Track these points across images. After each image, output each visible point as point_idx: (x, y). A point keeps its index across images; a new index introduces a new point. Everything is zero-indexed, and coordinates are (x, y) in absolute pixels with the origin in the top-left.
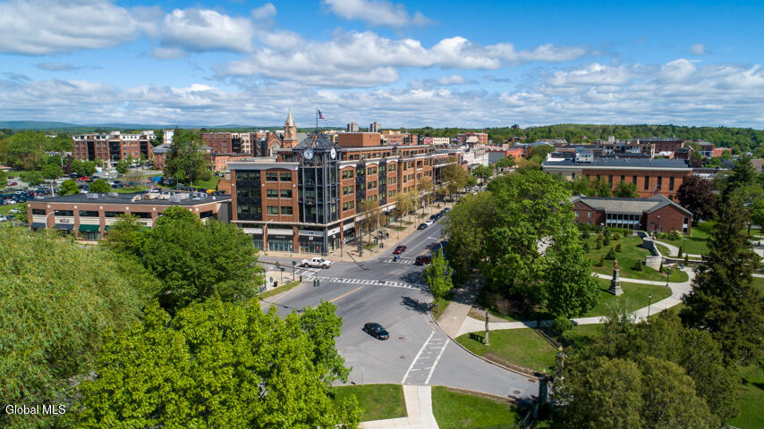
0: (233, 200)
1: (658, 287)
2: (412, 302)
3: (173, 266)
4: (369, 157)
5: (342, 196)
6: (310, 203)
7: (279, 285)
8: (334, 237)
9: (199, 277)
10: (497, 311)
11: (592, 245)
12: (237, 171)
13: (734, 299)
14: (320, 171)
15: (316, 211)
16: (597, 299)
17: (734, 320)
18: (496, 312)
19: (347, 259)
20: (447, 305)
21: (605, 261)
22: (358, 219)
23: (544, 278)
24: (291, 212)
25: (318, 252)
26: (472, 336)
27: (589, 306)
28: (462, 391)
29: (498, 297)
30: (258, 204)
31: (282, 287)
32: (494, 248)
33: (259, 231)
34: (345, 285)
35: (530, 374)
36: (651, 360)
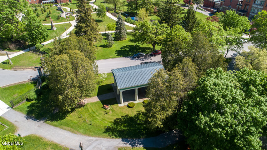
1: (67, 23)
10: (10, 50)
11: (40, 13)
16: (48, 34)
17: (90, 29)
21: (47, 18)
23: (25, 31)
27: (46, 37)
28: (9, 85)
29: (9, 43)
35: (34, 68)
36: (70, 51)
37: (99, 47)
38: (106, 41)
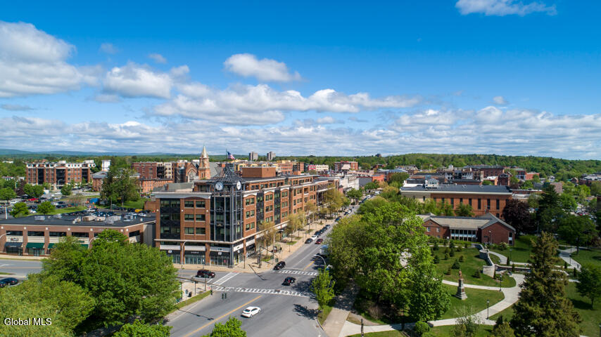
0: (157, 221)
1: (493, 291)
2: (302, 308)
3: (107, 286)
4: (267, 187)
5: (246, 219)
6: (220, 225)
7: (193, 295)
8: (239, 252)
9: (127, 295)
11: (441, 256)
12: (161, 199)
13: (552, 310)
14: (228, 199)
15: (224, 231)
16: (448, 306)
17: (554, 326)
18: (369, 316)
19: (249, 270)
20: (329, 311)
21: (452, 270)
22: (258, 237)
23: (407, 288)
24: (204, 233)
25: (225, 264)
27: (442, 312)
29: (370, 303)
30: (178, 225)
31: (196, 297)
32: (366, 262)
33: (177, 248)
34: (248, 294)
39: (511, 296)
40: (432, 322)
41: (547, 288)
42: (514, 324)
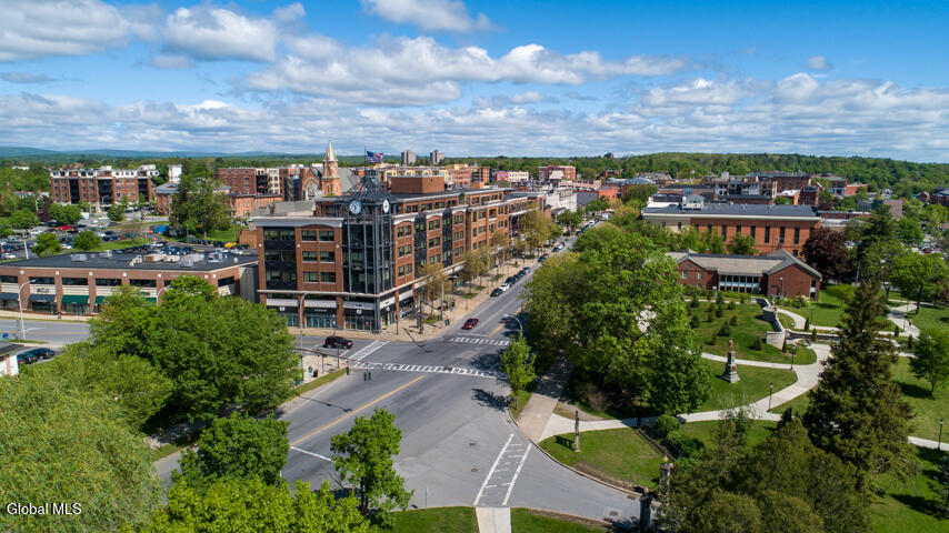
0: (260, 262)
1: (781, 370)
2: (486, 395)
3: (187, 362)
4: (430, 208)
5: (398, 258)
6: (358, 268)
7: (320, 375)
8: (388, 309)
9: (220, 374)
10: (589, 406)
11: (702, 317)
12: (265, 228)
13: (868, 400)
14: (370, 228)
15: (364, 278)
16: (709, 392)
17: (869, 423)
18: (587, 407)
19: (404, 337)
20: (528, 399)
21: (718, 338)
22: (417, 286)
23: (647, 364)
24: (333, 280)
25: (367, 328)
26: (560, 440)
28: (548, 514)
29: (590, 387)
30: (292, 269)
31: (324, 378)
32: (587, 326)
33: (293, 303)
34: (402, 373)
35: (630, 489)
36: (773, 493)
37: (894, 500)
38: (931, 487)
39: (808, 378)
40: (684, 416)
41: (863, 367)
42: (808, 420)
